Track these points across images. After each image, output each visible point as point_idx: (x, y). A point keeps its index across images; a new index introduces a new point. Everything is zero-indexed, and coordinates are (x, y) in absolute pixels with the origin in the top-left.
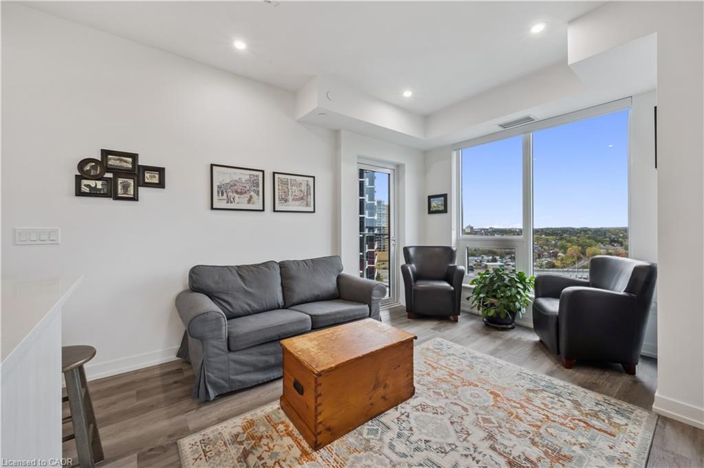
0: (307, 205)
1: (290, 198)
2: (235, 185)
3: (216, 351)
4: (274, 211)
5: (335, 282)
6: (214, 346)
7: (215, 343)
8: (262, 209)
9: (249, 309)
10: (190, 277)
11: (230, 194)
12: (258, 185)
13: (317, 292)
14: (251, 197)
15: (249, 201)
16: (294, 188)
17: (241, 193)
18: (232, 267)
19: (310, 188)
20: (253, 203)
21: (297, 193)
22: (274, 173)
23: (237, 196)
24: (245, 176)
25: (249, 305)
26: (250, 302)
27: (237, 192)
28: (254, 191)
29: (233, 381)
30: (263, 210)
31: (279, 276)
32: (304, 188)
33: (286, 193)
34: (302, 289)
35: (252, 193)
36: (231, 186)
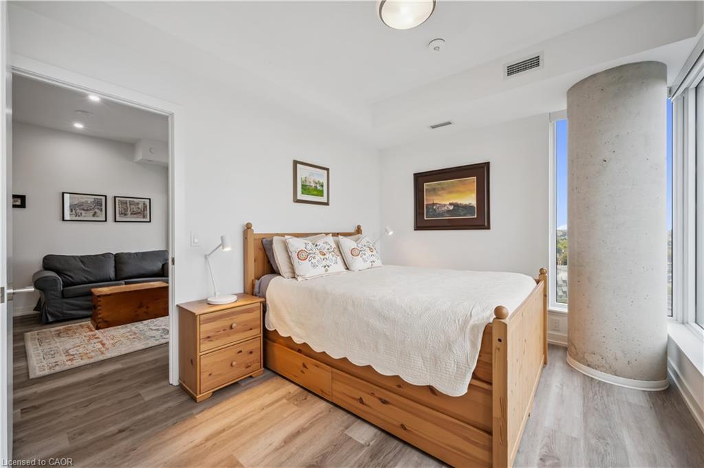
0: (144, 217)
1: (129, 212)
2: (82, 205)
3: (53, 297)
4: (115, 221)
5: (161, 267)
6: (52, 294)
7: (53, 292)
8: (104, 220)
9: (85, 280)
10: (44, 261)
11: (78, 211)
12: (101, 205)
13: (142, 272)
14: (95, 213)
15: (94, 215)
16: (132, 206)
17: (87, 210)
18: (77, 256)
19: (146, 207)
20: (97, 216)
21: (135, 210)
22: (115, 197)
23: (83, 212)
24: (90, 199)
25: (86, 278)
26: (86, 276)
27: (84, 210)
28: (99, 209)
29: (66, 314)
30: (106, 221)
31: (113, 262)
32: (141, 206)
33: (126, 210)
34: (130, 269)
35: (96, 210)
36: (80, 206)
